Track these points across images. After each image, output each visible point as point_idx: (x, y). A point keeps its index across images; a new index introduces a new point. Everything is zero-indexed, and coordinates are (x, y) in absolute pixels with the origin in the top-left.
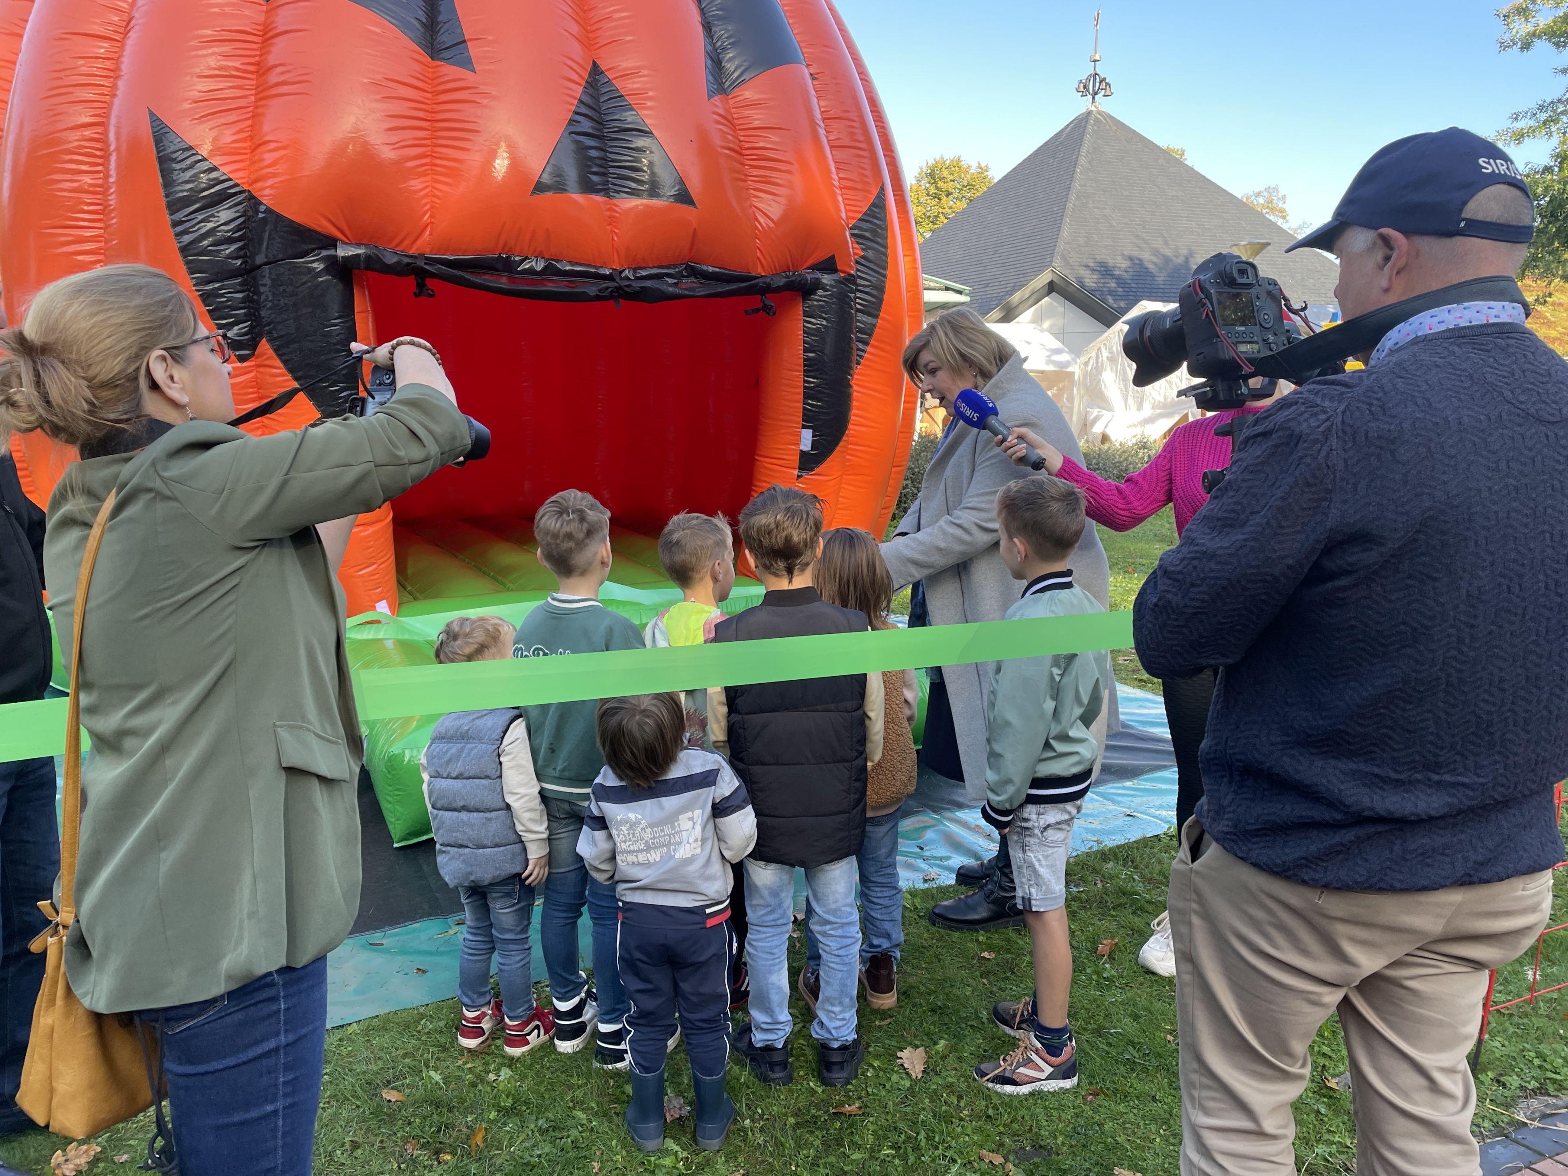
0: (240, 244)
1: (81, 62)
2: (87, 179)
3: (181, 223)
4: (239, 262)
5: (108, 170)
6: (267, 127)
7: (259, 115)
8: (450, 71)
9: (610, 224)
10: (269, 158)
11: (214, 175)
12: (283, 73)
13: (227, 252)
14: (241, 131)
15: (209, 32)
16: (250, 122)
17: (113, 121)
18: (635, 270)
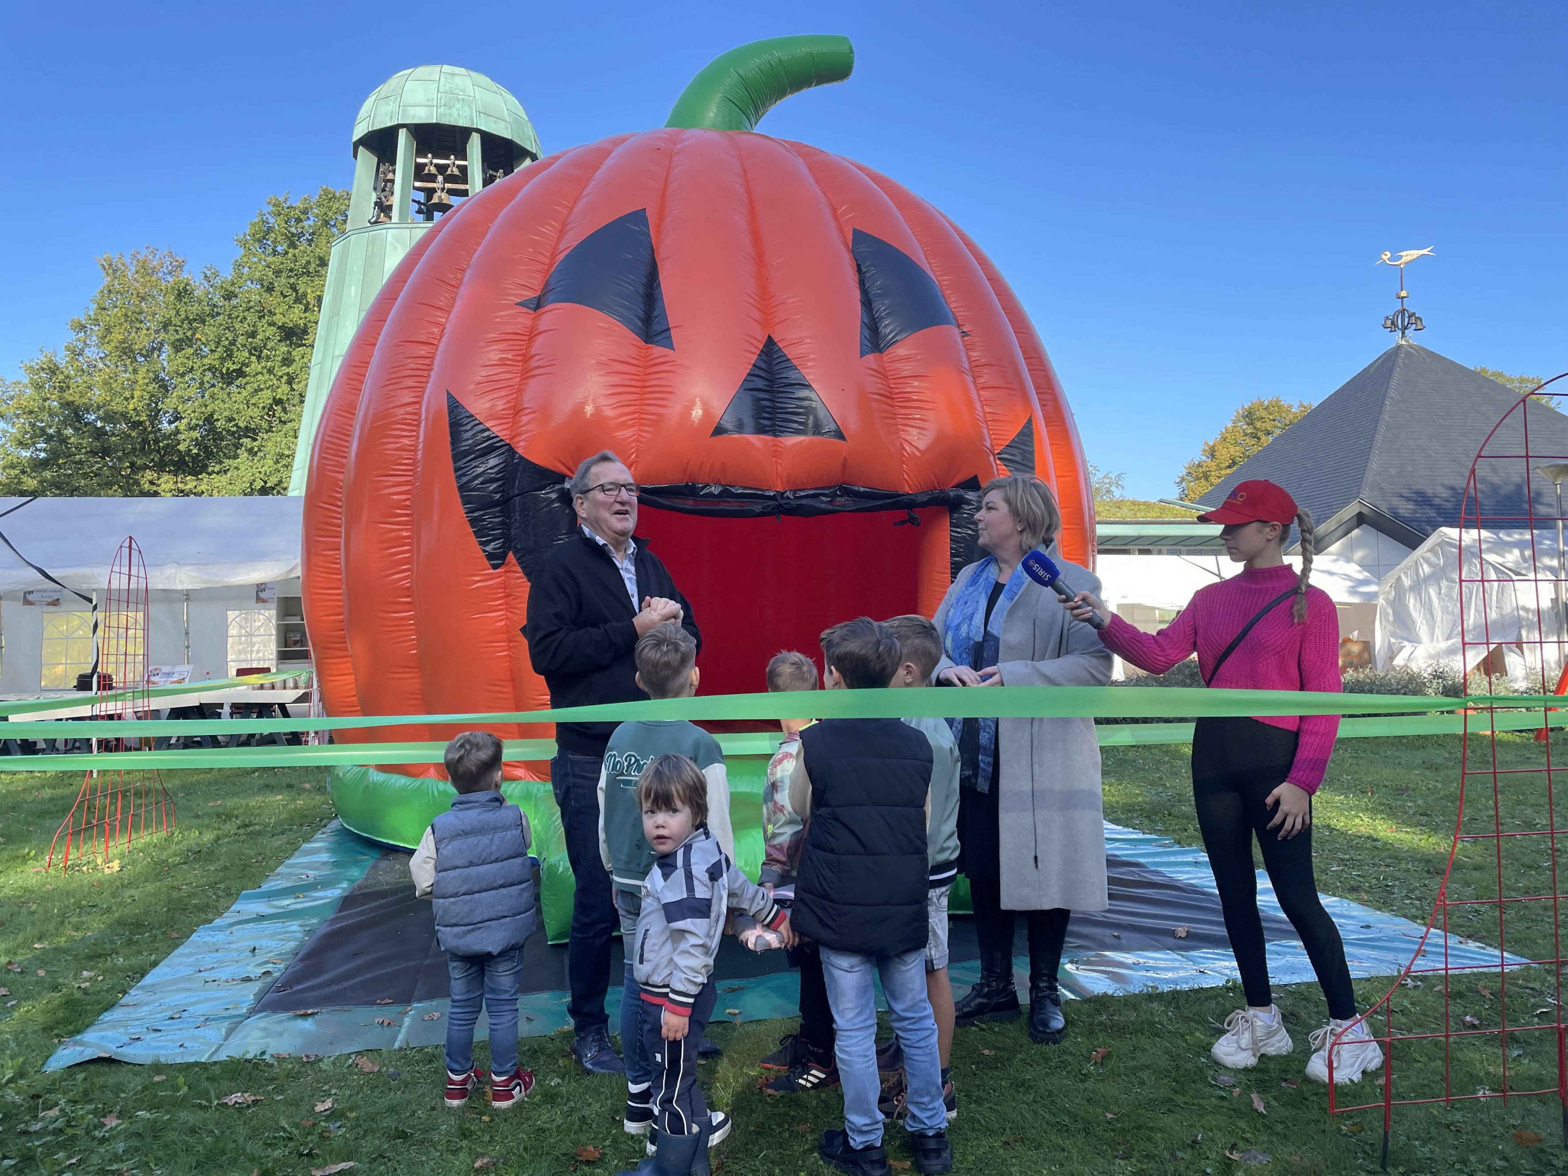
0: (501, 483)
1: (410, 361)
2: (406, 441)
3: (461, 468)
4: (498, 496)
5: (418, 434)
6: (526, 398)
7: (521, 390)
8: (658, 350)
9: (775, 457)
10: (525, 419)
11: (486, 434)
12: (538, 360)
13: (491, 488)
14: (508, 402)
15: (493, 335)
16: (515, 396)
17: (425, 400)
18: (795, 492)
